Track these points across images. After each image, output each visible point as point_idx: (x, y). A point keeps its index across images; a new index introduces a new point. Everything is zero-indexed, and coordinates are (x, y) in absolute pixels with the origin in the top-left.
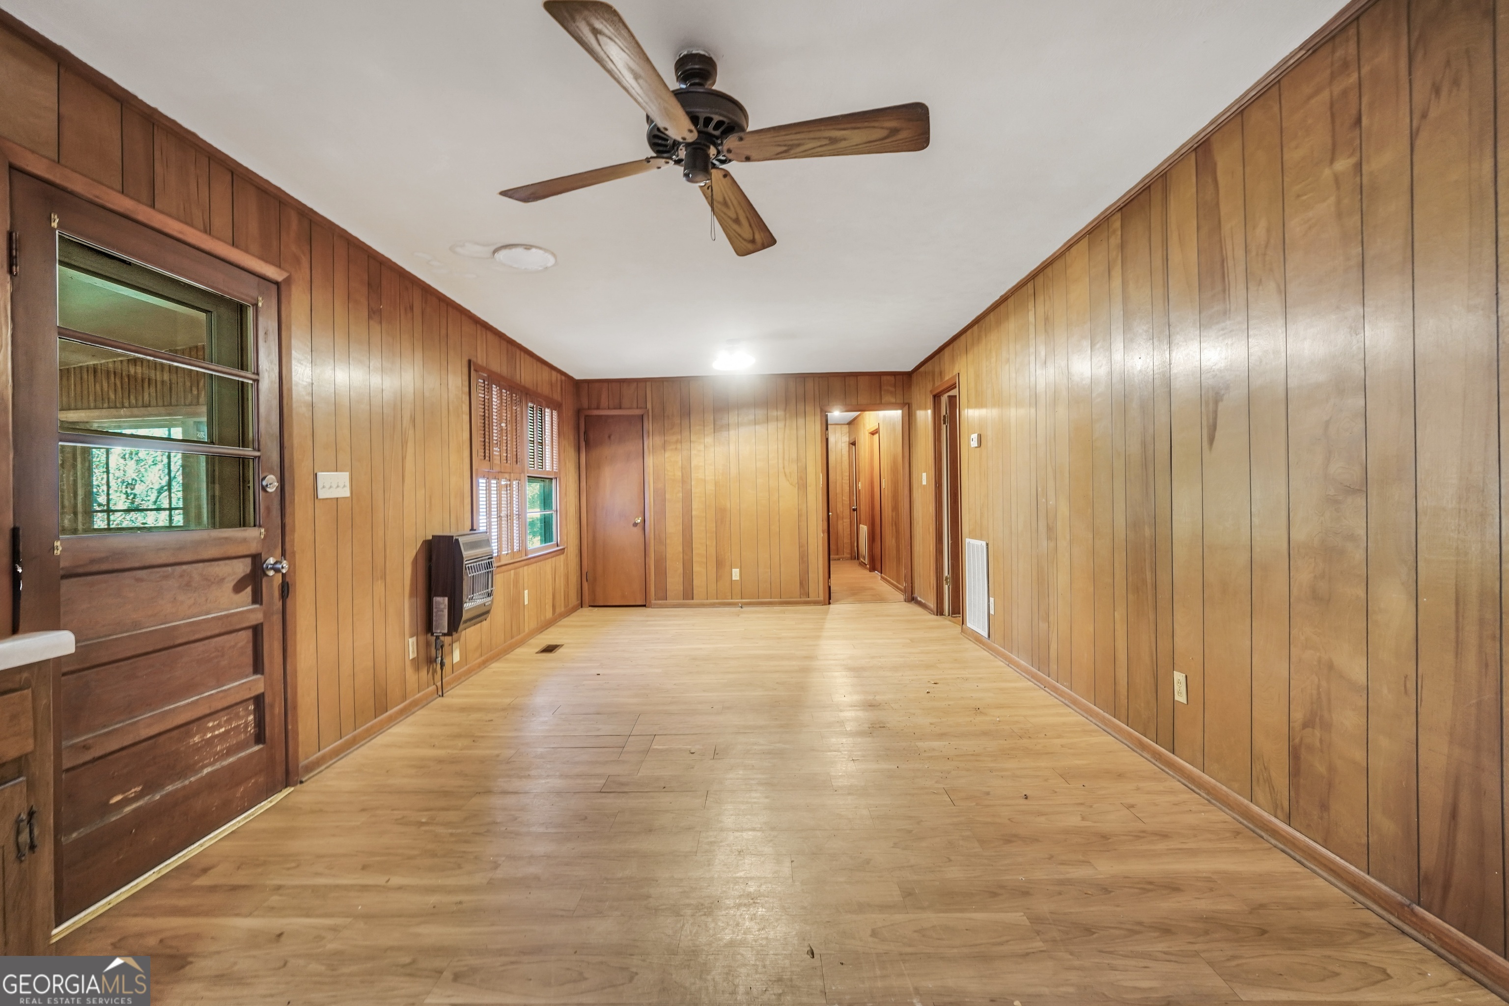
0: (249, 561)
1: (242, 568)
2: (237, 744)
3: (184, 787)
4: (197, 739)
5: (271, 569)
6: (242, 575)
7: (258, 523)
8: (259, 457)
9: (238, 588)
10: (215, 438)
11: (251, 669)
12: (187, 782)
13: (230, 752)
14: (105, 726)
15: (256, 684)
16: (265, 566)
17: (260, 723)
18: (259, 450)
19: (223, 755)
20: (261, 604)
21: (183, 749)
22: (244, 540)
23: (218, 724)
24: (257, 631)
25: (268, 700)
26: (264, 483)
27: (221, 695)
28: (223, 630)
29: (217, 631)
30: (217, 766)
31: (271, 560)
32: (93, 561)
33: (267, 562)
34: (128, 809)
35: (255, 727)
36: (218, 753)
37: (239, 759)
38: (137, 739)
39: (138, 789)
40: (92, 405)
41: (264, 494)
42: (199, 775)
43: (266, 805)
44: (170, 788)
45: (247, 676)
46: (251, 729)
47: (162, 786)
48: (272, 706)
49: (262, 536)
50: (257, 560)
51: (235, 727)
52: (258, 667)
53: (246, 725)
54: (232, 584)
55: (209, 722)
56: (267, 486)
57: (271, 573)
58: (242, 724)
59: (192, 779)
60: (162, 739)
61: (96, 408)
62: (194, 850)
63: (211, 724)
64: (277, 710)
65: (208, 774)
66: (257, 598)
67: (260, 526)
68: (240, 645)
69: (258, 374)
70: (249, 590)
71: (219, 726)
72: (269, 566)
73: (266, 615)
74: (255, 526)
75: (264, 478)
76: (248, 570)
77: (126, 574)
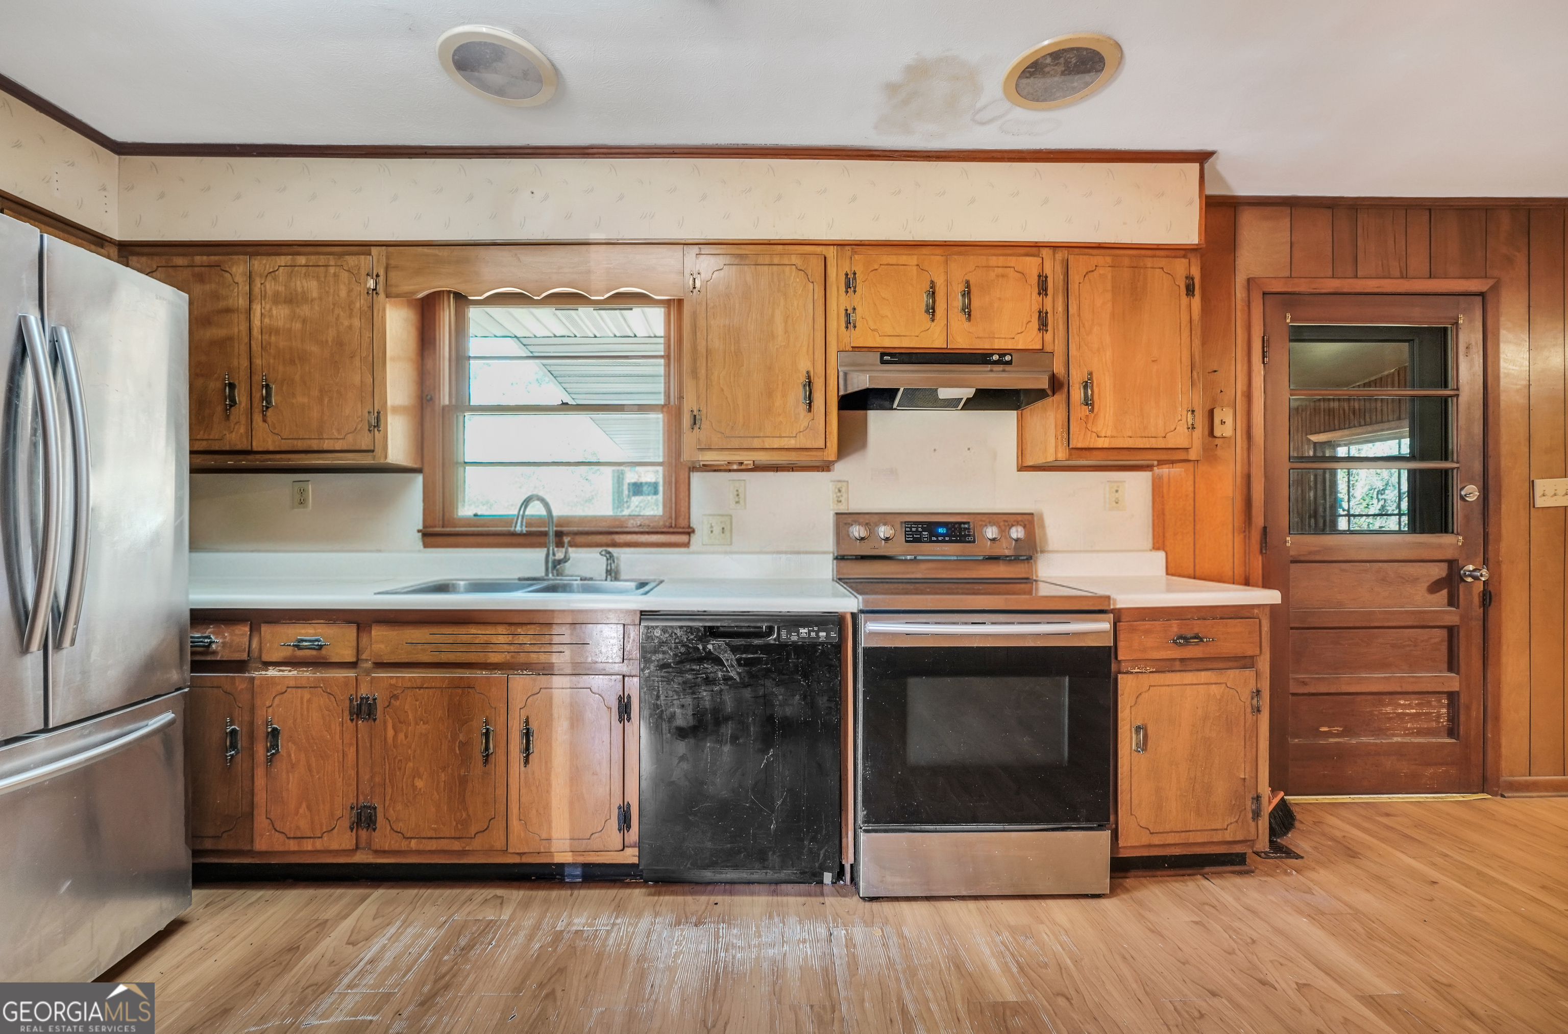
0: (1445, 566)
1: (1438, 571)
2: (1428, 729)
3: (1376, 744)
4: (1389, 709)
5: (1470, 576)
6: (1438, 578)
7: (1455, 531)
8: (1458, 468)
9: (1434, 587)
10: (1417, 454)
11: (1445, 666)
12: (1378, 741)
13: (1420, 732)
14: (1317, 674)
15: (1453, 682)
16: (1462, 572)
17: (1453, 718)
18: (1458, 462)
19: (1413, 733)
20: (1458, 607)
21: (1376, 713)
22: (1440, 546)
23: (1409, 704)
24: (1452, 631)
25: (1463, 699)
26: (1463, 493)
27: (1412, 680)
28: (1415, 624)
29: (1410, 624)
30: (1407, 740)
31: (1471, 567)
32: (1310, 553)
33: (1466, 568)
34: (1332, 740)
35: (1448, 721)
36: (1408, 729)
37: (1428, 742)
38: (1339, 691)
39: (1341, 729)
40: (1337, 427)
41: (1462, 502)
42: (1389, 741)
43: (1458, 797)
44: (1364, 739)
45: (1440, 672)
46: (1444, 721)
47: (1358, 735)
48: (1468, 708)
49: (1461, 544)
50: (1452, 564)
51: (1426, 714)
52: (1452, 665)
53: (1439, 716)
54: (1427, 584)
55: (1400, 699)
56: (1465, 495)
57: (1469, 580)
58: (1434, 713)
59: (1384, 741)
60: (1359, 698)
61: (1340, 429)
62: (1384, 798)
63: (1402, 702)
64: (1474, 714)
65: (1397, 743)
66: (1452, 601)
67: (1458, 534)
68: (1434, 641)
69: (1458, 389)
70: (1445, 592)
71: (1410, 706)
72: (1467, 573)
73: (1462, 618)
74: (1453, 532)
75: (1462, 489)
76: (1444, 573)
77: (1334, 564)
